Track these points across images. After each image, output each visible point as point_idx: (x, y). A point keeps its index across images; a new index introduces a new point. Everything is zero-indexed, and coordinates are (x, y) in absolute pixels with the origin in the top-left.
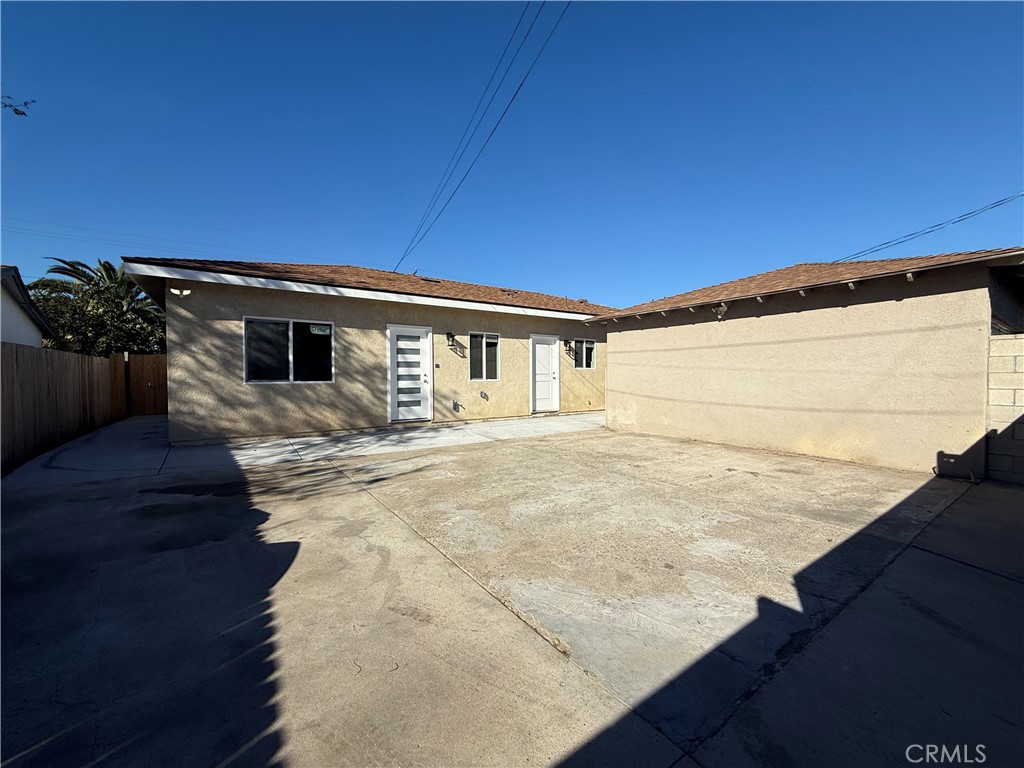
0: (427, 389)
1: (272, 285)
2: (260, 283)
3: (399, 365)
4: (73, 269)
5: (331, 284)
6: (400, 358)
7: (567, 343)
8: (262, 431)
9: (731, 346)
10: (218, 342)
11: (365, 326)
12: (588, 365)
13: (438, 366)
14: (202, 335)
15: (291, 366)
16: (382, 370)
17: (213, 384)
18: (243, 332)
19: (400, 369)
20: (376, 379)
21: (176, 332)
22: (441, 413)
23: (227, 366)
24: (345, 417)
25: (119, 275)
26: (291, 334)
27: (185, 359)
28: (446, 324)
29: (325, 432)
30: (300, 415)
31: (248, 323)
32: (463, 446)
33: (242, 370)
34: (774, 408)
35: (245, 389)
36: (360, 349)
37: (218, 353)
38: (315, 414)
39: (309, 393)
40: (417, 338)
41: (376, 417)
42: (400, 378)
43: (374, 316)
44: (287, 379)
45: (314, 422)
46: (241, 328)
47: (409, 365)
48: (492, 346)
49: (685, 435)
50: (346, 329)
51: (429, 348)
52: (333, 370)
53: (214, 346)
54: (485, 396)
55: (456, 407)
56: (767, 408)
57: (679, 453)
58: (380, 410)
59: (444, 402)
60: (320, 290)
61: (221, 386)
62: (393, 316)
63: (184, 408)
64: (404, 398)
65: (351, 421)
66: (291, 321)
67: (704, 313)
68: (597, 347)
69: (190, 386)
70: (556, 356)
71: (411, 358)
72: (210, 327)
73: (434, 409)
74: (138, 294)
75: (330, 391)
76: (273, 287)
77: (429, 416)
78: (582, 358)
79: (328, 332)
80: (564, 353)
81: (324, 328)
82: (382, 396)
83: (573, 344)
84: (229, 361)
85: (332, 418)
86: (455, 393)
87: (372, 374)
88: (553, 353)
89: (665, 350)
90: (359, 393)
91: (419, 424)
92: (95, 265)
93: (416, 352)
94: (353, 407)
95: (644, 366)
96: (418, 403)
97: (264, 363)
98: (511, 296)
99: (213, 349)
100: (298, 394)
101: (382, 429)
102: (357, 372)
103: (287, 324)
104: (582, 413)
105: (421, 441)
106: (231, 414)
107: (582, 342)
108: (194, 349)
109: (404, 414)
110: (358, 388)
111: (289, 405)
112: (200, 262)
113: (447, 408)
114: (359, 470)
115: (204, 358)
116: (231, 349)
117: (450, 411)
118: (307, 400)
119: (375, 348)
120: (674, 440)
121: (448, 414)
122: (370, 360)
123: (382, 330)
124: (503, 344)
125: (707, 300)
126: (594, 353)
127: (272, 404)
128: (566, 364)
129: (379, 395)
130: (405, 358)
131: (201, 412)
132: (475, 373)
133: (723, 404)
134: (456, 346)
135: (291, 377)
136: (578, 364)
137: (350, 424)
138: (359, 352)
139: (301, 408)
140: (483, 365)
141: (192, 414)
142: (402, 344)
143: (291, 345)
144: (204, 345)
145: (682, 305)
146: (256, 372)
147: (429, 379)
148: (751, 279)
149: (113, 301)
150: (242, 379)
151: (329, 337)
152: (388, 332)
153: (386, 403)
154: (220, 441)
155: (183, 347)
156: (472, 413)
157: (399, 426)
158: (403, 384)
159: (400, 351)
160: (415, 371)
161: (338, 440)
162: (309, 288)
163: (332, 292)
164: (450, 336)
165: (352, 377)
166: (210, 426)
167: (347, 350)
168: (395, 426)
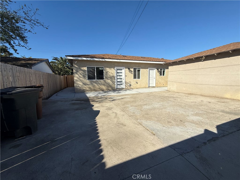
0: (124, 81)
1: (92, 59)
2: (89, 59)
3: (117, 76)
4: (56, 59)
5: (103, 58)
6: (118, 74)
7: (158, 69)
8: (91, 90)
9: (205, 68)
10: (82, 72)
11: (110, 67)
12: (163, 75)
13: (126, 76)
14: (79, 70)
15: (96, 76)
16: (114, 77)
17: (82, 80)
18: (86, 70)
19: (118, 77)
20: (113, 79)
21: (75, 70)
22: (127, 87)
23: (84, 77)
24: (107, 88)
25: (63, 59)
26: (95, 70)
27: (77, 75)
28: (128, 66)
29: (103, 91)
30: (98, 87)
31: (87, 67)
32: (132, 94)
33: (87, 77)
34: (218, 85)
35: (88, 81)
36: (109, 72)
39: (99, 82)
40: (121, 70)
41: (113, 87)
42: (118, 79)
43: (112, 65)
44: (95, 79)
45: (101, 88)
47: (120, 76)
48: (139, 71)
49: (190, 93)
50: (106, 68)
51: (124, 72)
52: (104, 77)
53: (82, 73)
54: (137, 83)
55: (130, 85)
56: (216, 85)
57: (187, 97)
58: (114, 86)
59: (128, 84)
60: (101, 60)
61: (83, 81)
62: (116, 65)
63: (77, 85)
64: (119, 83)
65: (108, 88)
66: (96, 67)
67: (198, 59)
68: (166, 70)
69: (78, 81)
70: (155, 73)
71: (120, 74)
72: (81, 69)
73: (125, 86)
74: (67, 63)
75: (104, 82)
76: (92, 60)
77: (124, 87)
78: (162, 73)
79: (103, 69)
80: (157, 72)
81: (102, 68)
82: (114, 83)
83: (159, 70)
84: (84, 76)
85: (104, 88)
86: (130, 82)
87: (112, 78)
88: (154, 72)
89: (185, 70)
90: (109, 82)
91: (122, 89)
92: (59, 58)
93: (121, 73)
94: (108, 85)
95: (179, 75)
96: (122, 84)
97: (91, 76)
98: (143, 59)
99: (81, 73)
100: (97, 82)
101: (114, 90)
102: (109, 78)
103: (95, 68)
104: (161, 87)
105: (123, 93)
106: (85, 86)
107: (162, 69)
108: (78, 73)
109: (119, 87)
110: (109, 81)
111: (96, 85)
112: (78, 55)
113: (128, 86)
114: (110, 98)
115: (80, 75)
116: (85, 73)
117: (129, 86)
118: (99, 84)
119: (112, 72)
120: (186, 94)
121: (129, 87)
122: (111, 75)
123: (114, 68)
124: (141, 70)
125: (199, 56)
126: (165, 72)
127: (93, 84)
128: (157, 75)
129: (113, 82)
130: (119, 74)
131: (80, 86)
132: (135, 77)
133: (202, 84)
134: (130, 71)
135: (96, 79)
136: (161, 75)
137: (108, 89)
138: (109, 73)
139: (98, 85)
140: (137, 75)
141: (78, 86)
142: (118, 71)
143: (96, 72)
144: (80, 73)
145: (191, 58)
146: (90, 78)
147: (124, 79)
148: (214, 49)
149: (63, 65)
150: (87, 79)
151: (103, 70)
152: (115, 68)
153: (115, 84)
154: (83, 92)
155: (76, 73)
156: (134, 87)
157: (118, 90)
158: (119, 80)
159: (118, 73)
160: (121, 77)
161: (105, 92)
162: (99, 59)
163: (103, 60)
164: (129, 69)
165: (107, 78)
166: (82, 89)
167: (107, 73)
168: (117, 89)
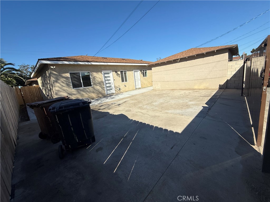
0: (113, 86)
1: (76, 63)
2: (73, 63)
3: (106, 80)
5: (88, 62)
7: (141, 71)
9: (181, 68)
10: (65, 80)
11: (97, 72)
12: (146, 76)
13: (114, 80)
14: (60, 78)
15: (82, 83)
16: (102, 82)
17: (65, 90)
19: (106, 82)
20: (102, 85)
21: (54, 78)
22: (117, 91)
23: (68, 85)
26: (80, 75)
27: (57, 84)
28: (115, 69)
30: (86, 95)
31: (70, 73)
33: (71, 86)
34: (190, 80)
35: (73, 90)
36: (97, 77)
37: (65, 82)
38: (90, 95)
39: (88, 90)
40: (109, 73)
41: (103, 94)
42: (106, 84)
43: (99, 69)
44: (82, 87)
45: (90, 97)
46: (69, 75)
47: (108, 80)
48: (125, 73)
50: (93, 73)
51: (112, 75)
52: (92, 83)
54: (125, 86)
55: (120, 89)
57: (173, 92)
58: (104, 92)
59: (117, 88)
61: (67, 91)
62: (103, 68)
64: (108, 88)
66: (80, 72)
67: (175, 61)
69: (60, 91)
70: (139, 74)
71: (108, 78)
72: (62, 76)
73: (115, 90)
75: (92, 89)
77: (114, 92)
79: (89, 74)
80: (141, 74)
82: (104, 89)
85: (94, 95)
86: (119, 86)
87: (101, 83)
90: (98, 88)
91: (112, 94)
94: (98, 92)
95: (161, 75)
96: (111, 89)
97: (76, 84)
100: (85, 90)
101: (105, 96)
104: (146, 87)
107: (144, 71)
108: (59, 82)
109: (109, 92)
111: (84, 93)
115: (62, 84)
119: (100, 77)
122: (100, 80)
124: (128, 73)
125: (175, 58)
126: (147, 73)
127: (80, 93)
128: (141, 76)
132: (123, 81)
133: (180, 81)
134: (118, 74)
136: (144, 76)
137: (98, 96)
138: (97, 78)
139: (86, 93)
140: (124, 79)
142: (106, 75)
143: (81, 79)
144: (61, 80)
145: (170, 60)
146: (75, 86)
147: (113, 83)
150: (72, 88)
152: (102, 72)
155: (57, 82)
156: (123, 90)
158: (108, 85)
159: (105, 77)
160: (110, 82)
161: (97, 100)
162: (84, 63)
163: (89, 64)
164: (116, 72)
165: (96, 84)
167: (94, 78)
168: (107, 95)
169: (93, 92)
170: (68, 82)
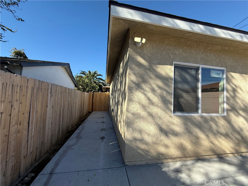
11: (243, 72)
23: (165, 101)
26: (200, 76)
33: (171, 104)
36: (241, 90)
37: (159, 91)
38: (216, 143)
44: (198, 112)
46: (172, 72)
50: (233, 74)
66: (201, 66)
90: (242, 125)
94: (239, 137)
102: (241, 109)
108: (146, 88)
110: (241, 121)
118: (211, 129)
138: (241, 93)
139: (207, 136)
144: (151, 86)
146: (180, 106)
150: (171, 111)
151: (220, 79)
165: (236, 111)
167: (234, 90)
169: (226, 136)
170: (167, 91)
